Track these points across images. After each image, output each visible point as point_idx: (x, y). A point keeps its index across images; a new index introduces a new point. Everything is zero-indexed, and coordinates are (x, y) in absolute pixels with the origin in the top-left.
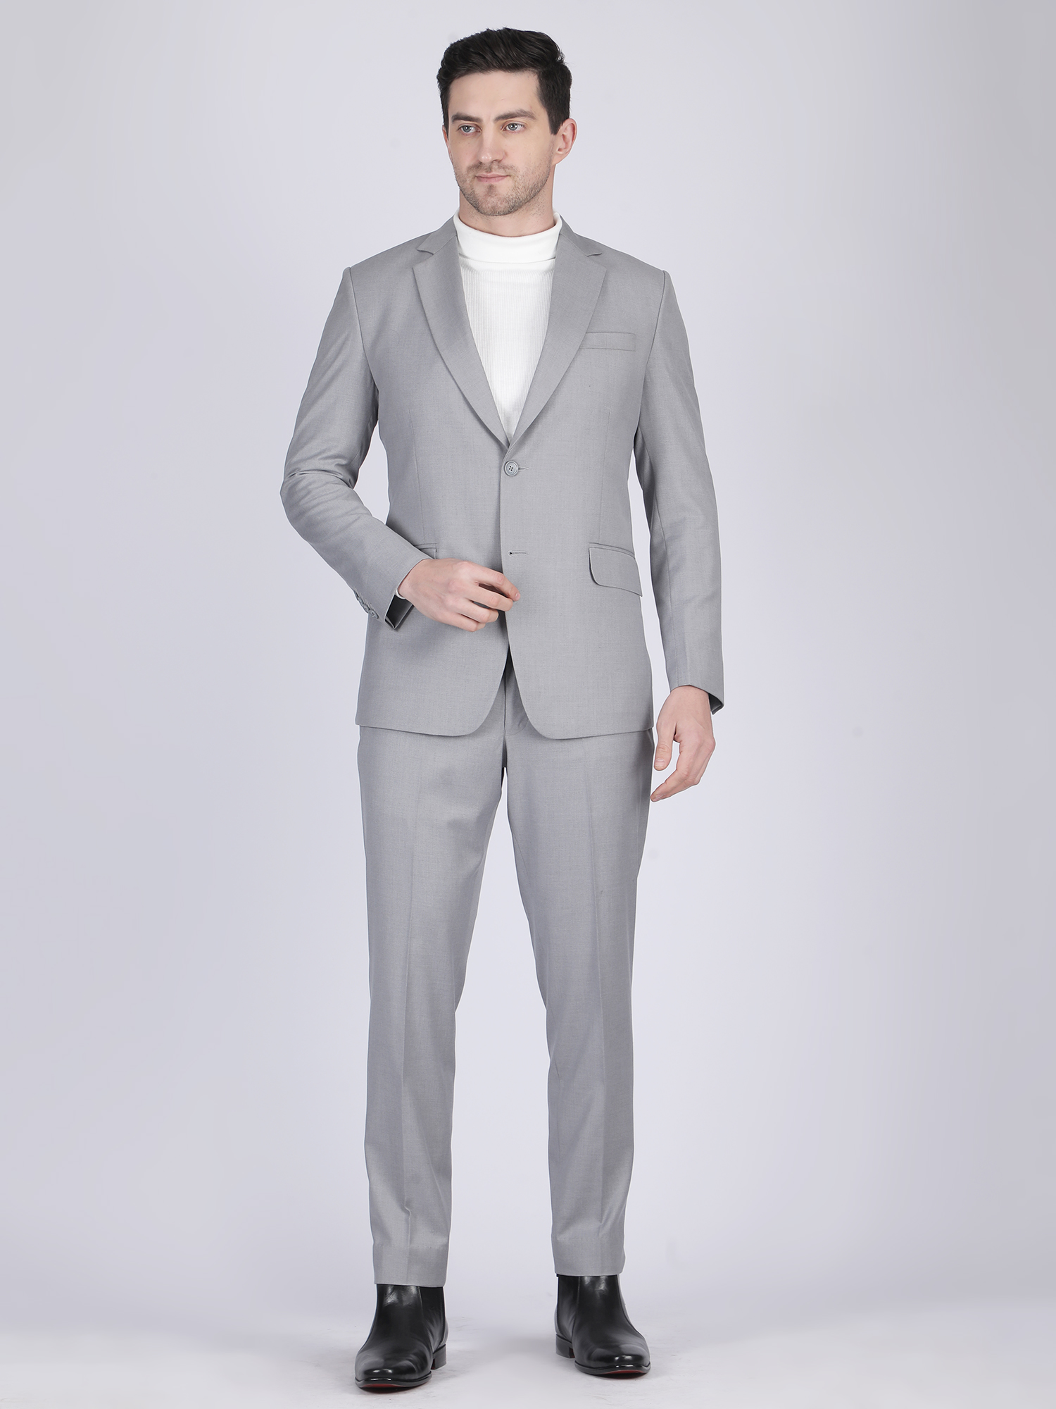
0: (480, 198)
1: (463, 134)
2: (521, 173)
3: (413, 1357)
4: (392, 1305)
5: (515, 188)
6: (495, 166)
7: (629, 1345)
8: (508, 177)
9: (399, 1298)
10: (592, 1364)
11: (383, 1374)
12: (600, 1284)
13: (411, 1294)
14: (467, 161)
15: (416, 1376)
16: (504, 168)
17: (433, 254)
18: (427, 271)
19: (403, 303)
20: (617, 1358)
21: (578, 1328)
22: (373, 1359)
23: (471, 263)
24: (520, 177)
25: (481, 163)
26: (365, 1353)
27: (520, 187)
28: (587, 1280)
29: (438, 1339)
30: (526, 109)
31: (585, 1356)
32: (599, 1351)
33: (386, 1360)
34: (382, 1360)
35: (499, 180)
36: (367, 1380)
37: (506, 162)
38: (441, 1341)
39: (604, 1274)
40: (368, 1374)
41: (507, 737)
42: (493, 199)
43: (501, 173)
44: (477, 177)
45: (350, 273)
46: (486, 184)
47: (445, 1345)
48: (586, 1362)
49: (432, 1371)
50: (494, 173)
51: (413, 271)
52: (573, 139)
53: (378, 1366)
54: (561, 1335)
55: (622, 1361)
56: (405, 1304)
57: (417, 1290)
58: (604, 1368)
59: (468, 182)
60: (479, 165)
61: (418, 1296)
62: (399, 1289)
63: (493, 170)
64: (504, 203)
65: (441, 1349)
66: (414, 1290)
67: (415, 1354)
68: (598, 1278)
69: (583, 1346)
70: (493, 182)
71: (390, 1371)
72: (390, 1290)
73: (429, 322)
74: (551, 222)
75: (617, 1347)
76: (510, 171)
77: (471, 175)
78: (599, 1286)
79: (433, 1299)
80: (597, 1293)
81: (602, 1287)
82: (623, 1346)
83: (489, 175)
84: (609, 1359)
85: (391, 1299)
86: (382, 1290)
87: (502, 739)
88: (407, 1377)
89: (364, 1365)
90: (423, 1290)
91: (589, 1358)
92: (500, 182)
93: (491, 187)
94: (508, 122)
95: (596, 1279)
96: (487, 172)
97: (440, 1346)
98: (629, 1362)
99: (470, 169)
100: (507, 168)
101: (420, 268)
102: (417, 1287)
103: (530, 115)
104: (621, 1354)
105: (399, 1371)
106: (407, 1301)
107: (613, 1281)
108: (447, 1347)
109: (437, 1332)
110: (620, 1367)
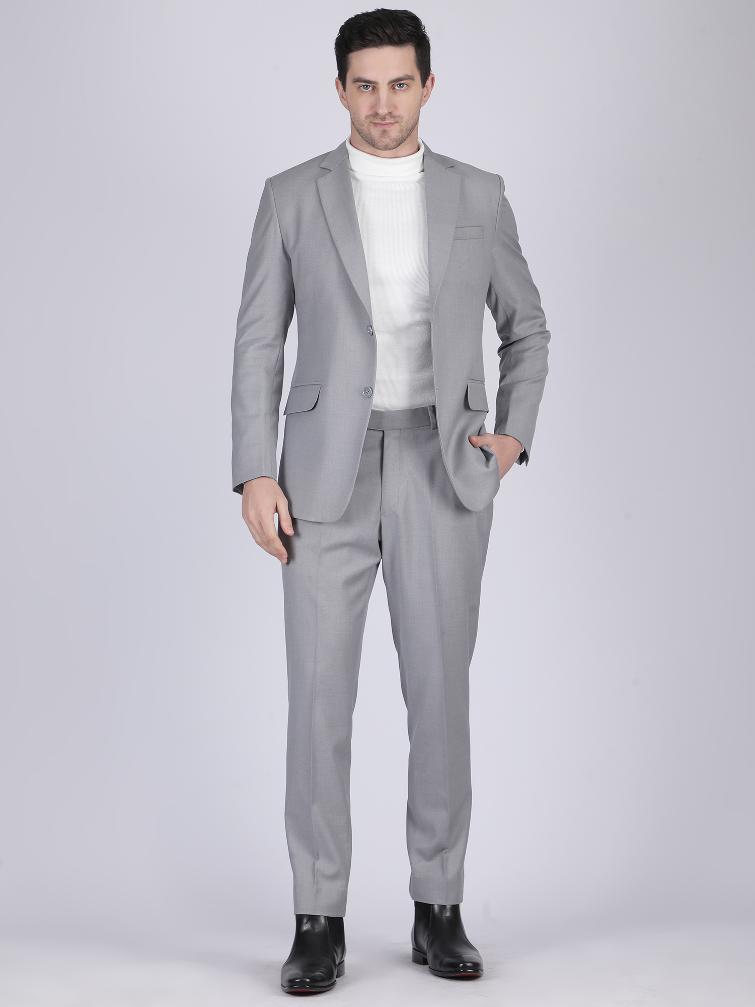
0: (376, 139)
1: (363, 92)
2: (405, 120)
3: (323, 969)
4: (307, 932)
5: (401, 131)
6: (388, 117)
7: (468, 955)
8: (396, 123)
9: (313, 926)
10: (443, 969)
11: (303, 982)
12: (447, 912)
13: (321, 924)
14: (364, 111)
15: (326, 984)
16: (394, 117)
17: (331, 171)
18: (327, 184)
19: (309, 206)
20: (461, 965)
21: (431, 944)
22: (295, 971)
23: (358, 176)
24: (404, 122)
25: (377, 114)
26: (288, 967)
27: (404, 130)
28: (436, 907)
29: (340, 956)
30: (410, 74)
31: (438, 963)
32: (448, 960)
33: (304, 971)
34: (302, 972)
35: (390, 127)
36: (291, 987)
37: (396, 113)
38: (342, 958)
39: (449, 903)
40: (292, 982)
41: (382, 518)
42: (386, 140)
43: (392, 121)
44: (374, 123)
45: (270, 182)
46: (381, 129)
47: (344, 961)
48: (438, 968)
49: (336, 979)
50: (387, 121)
51: (317, 184)
52: (432, 87)
53: (299, 977)
54: (416, 948)
55: (465, 967)
56: (316, 931)
57: (325, 920)
58: (452, 972)
59: (366, 126)
60: (376, 115)
61: (326, 926)
62: (313, 919)
63: (387, 119)
64: (394, 142)
65: (342, 962)
66: (323, 920)
67: (323, 967)
68: (445, 906)
69: (435, 957)
70: (387, 128)
71: (308, 980)
72: (305, 921)
73: (328, 220)
74: (416, 147)
75: (461, 956)
76: (398, 119)
77: (368, 121)
78: (446, 913)
79: (336, 925)
80: (444, 918)
81: (448, 914)
82: (463, 956)
83: (384, 122)
84: (454, 966)
85: (306, 927)
86: (300, 919)
87: (379, 519)
88: (320, 984)
89: (288, 976)
90: (328, 919)
91: (441, 964)
92: (391, 127)
93: (384, 131)
94: (397, 84)
95: (442, 908)
96: (382, 120)
97: (342, 961)
98: (470, 968)
99: (367, 117)
100: (396, 117)
101: (321, 181)
102: (325, 917)
103: (411, 78)
104: (464, 962)
105: (314, 980)
106: (318, 929)
107: (455, 909)
108: (345, 961)
109: (339, 951)
110: (464, 971)
